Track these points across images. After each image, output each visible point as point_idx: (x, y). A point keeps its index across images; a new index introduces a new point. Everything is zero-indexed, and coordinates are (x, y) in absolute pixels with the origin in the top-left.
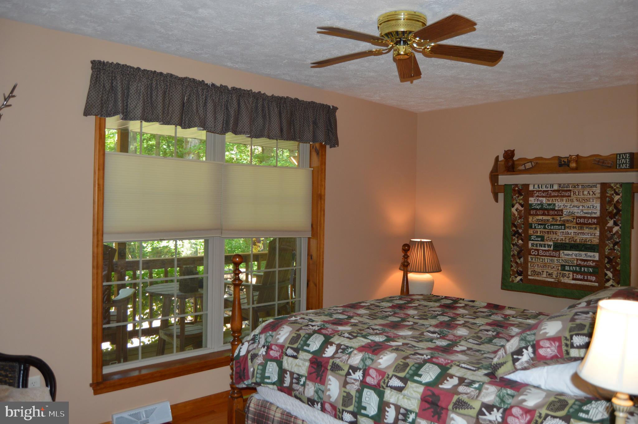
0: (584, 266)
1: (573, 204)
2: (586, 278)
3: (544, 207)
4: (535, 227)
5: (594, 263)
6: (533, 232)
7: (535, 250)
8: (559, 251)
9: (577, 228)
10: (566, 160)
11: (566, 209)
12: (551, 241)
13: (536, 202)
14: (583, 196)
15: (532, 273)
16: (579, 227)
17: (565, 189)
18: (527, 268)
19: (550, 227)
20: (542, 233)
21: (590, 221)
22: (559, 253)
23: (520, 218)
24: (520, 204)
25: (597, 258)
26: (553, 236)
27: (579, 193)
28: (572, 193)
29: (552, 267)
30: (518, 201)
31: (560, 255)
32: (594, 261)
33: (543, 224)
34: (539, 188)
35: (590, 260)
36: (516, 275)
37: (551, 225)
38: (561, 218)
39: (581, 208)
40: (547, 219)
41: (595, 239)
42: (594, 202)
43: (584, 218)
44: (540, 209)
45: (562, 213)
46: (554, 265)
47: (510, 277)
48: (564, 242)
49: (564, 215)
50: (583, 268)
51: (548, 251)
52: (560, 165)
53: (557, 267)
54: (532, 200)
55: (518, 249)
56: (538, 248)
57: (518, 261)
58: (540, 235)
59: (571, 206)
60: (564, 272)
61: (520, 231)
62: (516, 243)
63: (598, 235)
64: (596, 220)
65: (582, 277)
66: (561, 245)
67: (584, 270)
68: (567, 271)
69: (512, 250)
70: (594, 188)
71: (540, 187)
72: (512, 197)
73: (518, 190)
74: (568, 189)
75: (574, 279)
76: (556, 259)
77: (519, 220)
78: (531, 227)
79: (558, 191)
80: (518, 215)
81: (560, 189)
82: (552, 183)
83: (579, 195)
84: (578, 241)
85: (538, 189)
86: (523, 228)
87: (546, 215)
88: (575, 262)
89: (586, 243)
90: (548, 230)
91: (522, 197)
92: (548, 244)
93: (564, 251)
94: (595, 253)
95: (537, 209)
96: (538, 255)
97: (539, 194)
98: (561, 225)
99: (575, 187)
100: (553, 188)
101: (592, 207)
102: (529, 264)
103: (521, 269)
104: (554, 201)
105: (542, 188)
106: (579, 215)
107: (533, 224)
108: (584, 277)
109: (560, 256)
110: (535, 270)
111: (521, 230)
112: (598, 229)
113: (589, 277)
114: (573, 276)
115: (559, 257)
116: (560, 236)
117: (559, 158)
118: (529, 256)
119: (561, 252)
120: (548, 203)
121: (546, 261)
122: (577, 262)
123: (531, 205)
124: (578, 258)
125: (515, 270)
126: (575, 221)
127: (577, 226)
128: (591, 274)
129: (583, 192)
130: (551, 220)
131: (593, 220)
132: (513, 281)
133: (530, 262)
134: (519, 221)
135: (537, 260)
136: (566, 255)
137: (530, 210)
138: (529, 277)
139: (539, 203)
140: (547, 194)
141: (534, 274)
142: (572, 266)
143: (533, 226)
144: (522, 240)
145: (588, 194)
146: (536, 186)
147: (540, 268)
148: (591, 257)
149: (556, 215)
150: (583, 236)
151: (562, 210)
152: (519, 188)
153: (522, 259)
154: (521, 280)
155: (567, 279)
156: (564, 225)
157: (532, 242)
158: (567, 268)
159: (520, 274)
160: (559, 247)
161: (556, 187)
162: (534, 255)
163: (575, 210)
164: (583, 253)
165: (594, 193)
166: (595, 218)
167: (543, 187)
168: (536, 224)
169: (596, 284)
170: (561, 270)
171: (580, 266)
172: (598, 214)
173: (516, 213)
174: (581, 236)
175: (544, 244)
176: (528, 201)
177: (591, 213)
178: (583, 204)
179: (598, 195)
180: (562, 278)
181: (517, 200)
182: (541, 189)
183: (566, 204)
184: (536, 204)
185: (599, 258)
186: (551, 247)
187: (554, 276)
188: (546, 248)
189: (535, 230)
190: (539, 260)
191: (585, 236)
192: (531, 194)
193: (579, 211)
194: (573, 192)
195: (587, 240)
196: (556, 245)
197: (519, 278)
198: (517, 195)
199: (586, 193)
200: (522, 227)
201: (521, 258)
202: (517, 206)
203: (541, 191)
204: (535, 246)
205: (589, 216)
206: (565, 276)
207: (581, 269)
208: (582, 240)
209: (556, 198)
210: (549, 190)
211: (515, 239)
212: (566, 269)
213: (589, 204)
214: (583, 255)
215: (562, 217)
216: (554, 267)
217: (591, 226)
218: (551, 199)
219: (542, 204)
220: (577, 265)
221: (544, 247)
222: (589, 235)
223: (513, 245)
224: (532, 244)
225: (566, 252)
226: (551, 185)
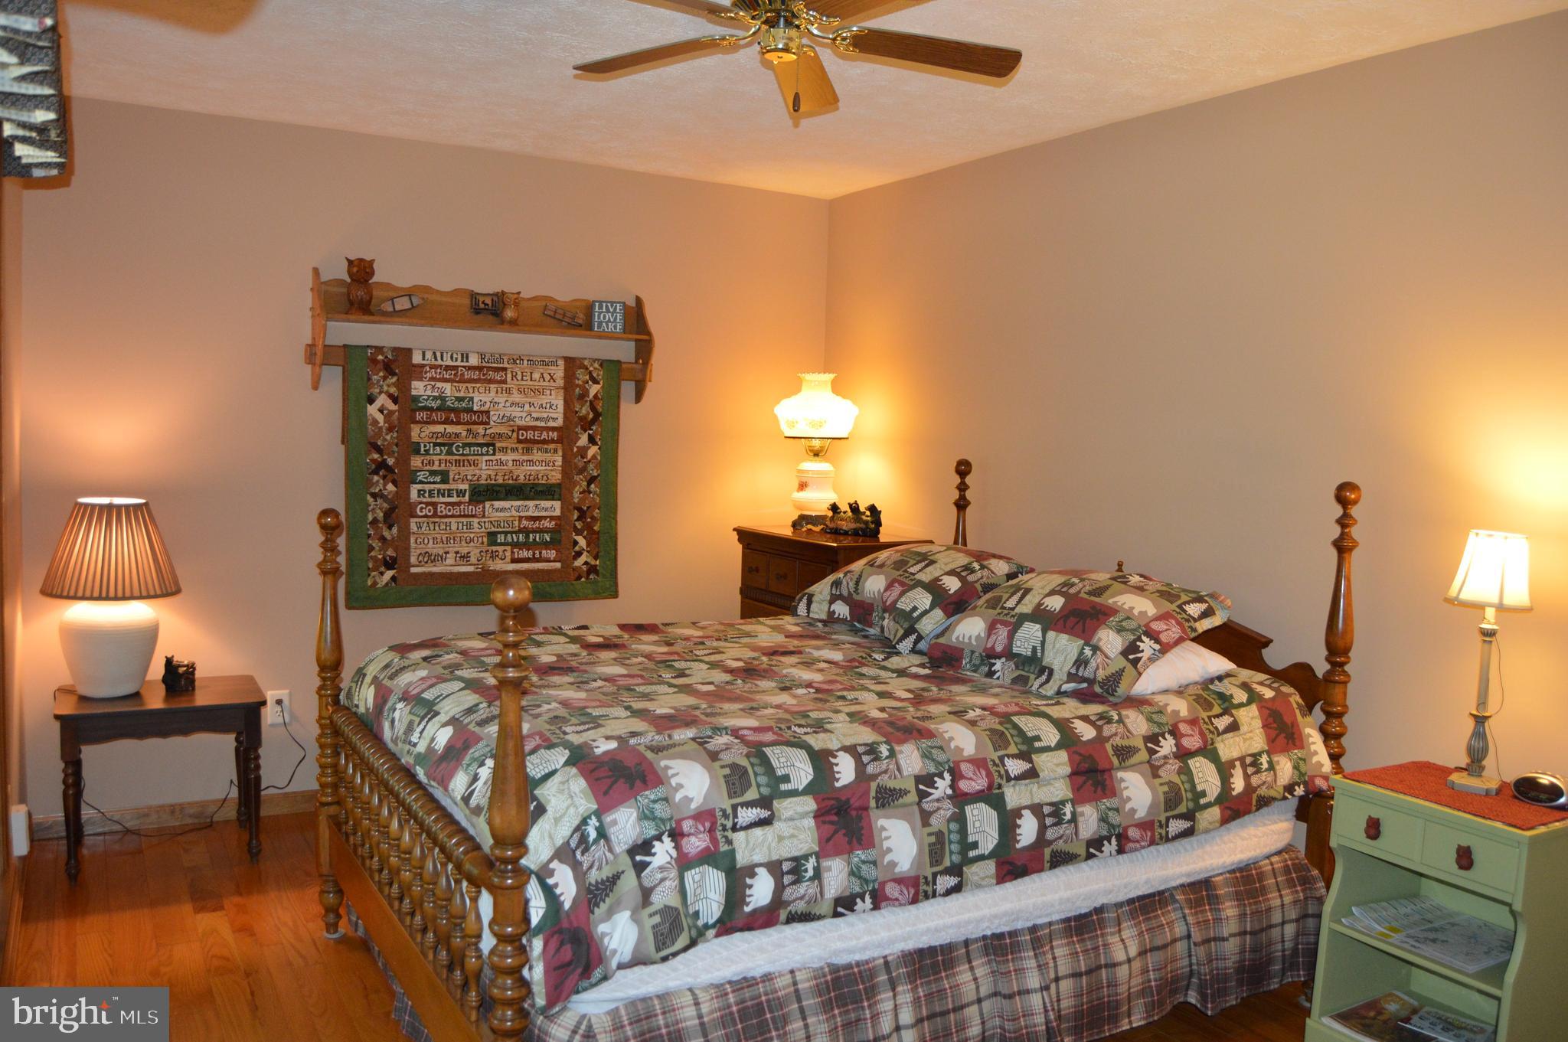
0: (534, 531)
1: (511, 400)
2: (537, 556)
3: (448, 403)
4: (427, 452)
5: (553, 523)
6: (423, 463)
7: (427, 504)
8: (484, 502)
9: (521, 451)
10: (488, 301)
11: (497, 410)
12: (465, 481)
13: (429, 393)
14: (531, 383)
15: (421, 558)
16: (523, 448)
17: (494, 365)
18: (408, 548)
19: (461, 449)
20: (443, 465)
21: (544, 436)
22: (484, 508)
23: (390, 430)
24: (391, 396)
25: (558, 513)
26: (469, 471)
27: (523, 376)
28: (509, 376)
29: (468, 540)
30: (385, 388)
31: (484, 513)
32: (552, 518)
33: (447, 444)
34: (436, 359)
35: (545, 518)
36: (382, 569)
37: (465, 445)
38: (486, 429)
39: (527, 407)
40: (455, 431)
41: (554, 473)
42: (553, 397)
43: (534, 428)
44: (438, 409)
45: (488, 418)
46: (472, 536)
47: (369, 575)
48: (493, 482)
49: (492, 423)
50: (531, 535)
51: (459, 504)
52: (477, 311)
53: (480, 539)
54: (418, 388)
55: (385, 505)
56: (433, 500)
57: (386, 534)
58: (439, 469)
59: (508, 404)
60: (494, 548)
61: (391, 461)
62: (380, 490)
63: (560, 464)
64: (555, 433)
65: (530, 554)
66: (488, 490)
67: (535, 540)
68: (501, 544)
69: (370, 508)
70: (553, 367)
71: (439, 358)
72: (369, 379)
73: (383, 361)
74: (501, 365)
75: (514, 561)
76: (476, 520)
77: (387, 434)
78: (417, 452)
79: (479, 368)
80: (385, 423)
81: (484, 364)
82: (464, 349)
83: (522, 380)
84: (522, 477)
85: (433, 362)
86: (396, 455)
87: (452, 423)
88: (516, 523)
89: (536, 482)
90: (457, 458)
91: (394, 379)
92: (457, 490)
93: (494, 502)
94: (554, 502)
95: (431, 409)
96: (435, 515)
97: (436, 373)
98: (488, 445)
99: (515, 362)
100: (467, 361)
101: (548, 405)
102: (412, 540)
103: (390, 552)
104: (471, 390)
105: (442, 360)
106: (522, 423)
107: (422, 445)
108: (534, 554)
109: (487, 513)
110: (428, 550)
111: (393, 460)
112: (560, 453)
113: (544, 552)
114: (513, 552)
115: (484, 516)
116: (485, 470)
117: (474, 296)
118: (412, 520)
119: (488, 504)
120: (457, 395)
121: (454, 527)
122: (520, 524)
123: (416, 399)
124: (522, 514)
125: (380, 557)
126: (515, 435)
127: (520, 446)
128: (546, 545)
129: (531, 373)
130: (464, 434)
131: (550, 433)
132: (375, 583)
133: (414, 533)
134: (388, 437)
135: (432, 528)
136: (497, 510)
137: (414, 411)
138: (413, 570)
139: (437, 394)
140: (454, 374)
141: (426, 560)
142: (511, 533)
143: (422, 449)
144: (394, 483)
145: (542, 380)
146: (429, 355)
147: (441, 545)
148: (546, 510)
149: (475, 423)
150: (532, 468)
151: (487, 412)
152: (386, 357)
153: (395, 530)
154: (393, 578)
155: (501, 561)
156: (493, 445)
157: (419, 486)
158: (501, 538)
159: (389, 564)
160: (483, 493)
161: (474, 360)
162: (426, 516)
163: (516, 412)
164: (531, 503)
165: (552, 377)
166: (553, 429)
167: (445, 359)
168: (429, 443)
169: (558, 565)
170: (489, 545)
171: (526, 531)
172: (559, 423)
173: (380, 418)
174: (529, 468)
175: (449, 490)
176: (409, 389)
177: (547, 419)
178: (532, 400)
179: (561, 382)
180: (490, 562)
181: (381, 387)
182: (440, 362)
183: (496, 400)
184: (429, 396)
185: (562, 512)
186: (464, 496)
187: (473, 560)
188: (454, 499)
189: (428, 457)
190: (437, 528)
191: (535, 468)
192: (418, 372)
193: (524, 415)
194: (512, 372)
195: (540, 477)
196: (477, 490)
197: (389, 574)
198: (381, 374)
199: (536, 376)
200: (393, 452)
201: (393, 525)
202: (382, 400)
203: (441, 366)
204: (427, 495)
205: (543, 424)
206: (497, 556)
207: (527, 537)
208: (530, 475)
209: (474, 385)
210: (458, 367)
211: (378, 481)
212: (499, 541)
213: (544, 400)
214: (532, 507)
215: (488, 427)
216: (472, 540)
217: (546, 446)
218: (465, 385)
219: (443, 399)
220: (520, 531)
221: (449, 496)
222: (544, 464)
223: (374, 496)
224: (419, 491)
225: (497, 504)
226: (462, 355)
